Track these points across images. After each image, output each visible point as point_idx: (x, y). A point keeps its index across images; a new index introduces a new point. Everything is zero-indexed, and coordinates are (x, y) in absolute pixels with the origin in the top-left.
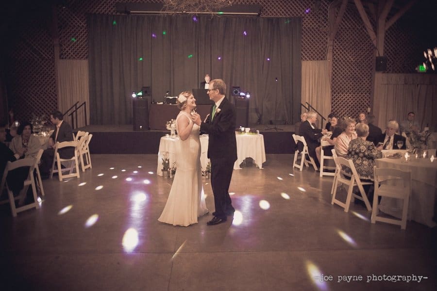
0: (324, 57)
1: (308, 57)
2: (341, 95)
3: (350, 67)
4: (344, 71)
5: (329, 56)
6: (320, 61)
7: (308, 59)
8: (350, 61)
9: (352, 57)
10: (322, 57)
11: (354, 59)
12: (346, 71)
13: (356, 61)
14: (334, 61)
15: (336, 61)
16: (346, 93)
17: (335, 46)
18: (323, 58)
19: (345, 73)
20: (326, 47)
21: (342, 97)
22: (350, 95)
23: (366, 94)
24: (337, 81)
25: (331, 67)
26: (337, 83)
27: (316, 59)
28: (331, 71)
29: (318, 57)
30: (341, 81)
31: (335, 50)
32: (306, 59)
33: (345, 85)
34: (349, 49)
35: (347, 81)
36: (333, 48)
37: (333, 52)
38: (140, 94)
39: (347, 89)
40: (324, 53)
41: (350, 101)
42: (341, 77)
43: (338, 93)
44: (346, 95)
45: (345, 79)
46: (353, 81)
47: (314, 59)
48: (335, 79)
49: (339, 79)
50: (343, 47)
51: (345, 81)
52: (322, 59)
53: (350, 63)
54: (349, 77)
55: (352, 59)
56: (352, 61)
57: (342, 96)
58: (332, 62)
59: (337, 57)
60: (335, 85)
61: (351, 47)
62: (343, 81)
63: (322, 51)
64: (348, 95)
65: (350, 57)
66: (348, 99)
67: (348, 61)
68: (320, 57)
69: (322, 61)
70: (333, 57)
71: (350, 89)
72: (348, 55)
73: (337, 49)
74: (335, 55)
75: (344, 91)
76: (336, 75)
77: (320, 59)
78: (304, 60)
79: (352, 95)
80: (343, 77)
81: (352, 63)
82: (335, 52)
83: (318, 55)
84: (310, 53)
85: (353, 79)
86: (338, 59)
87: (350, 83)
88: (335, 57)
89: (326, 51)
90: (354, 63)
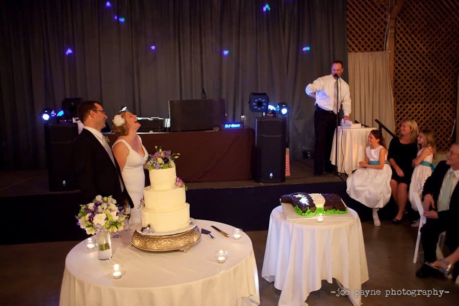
0: (381, 46)
1: (356, 46)
2: (407, 106)
3: (420, 62)
4: (411, 68)
5: (389, 44)
6: (376, 53)
7: (356, 49)
8: (420, 52)
9: (424, 46)
10: (378, 46)
11: (427, 49)
12: (414, 68)
13: (430, 52)
14: (397, 52)
15: (400, 52)
16: (416, 103)
17: (399, 29)
18: (381, 48)
19: (414, 71)
20: (385, 30)
21: (410, 109)
22: (422, 106)
23: (445, 102)
24: (402, 84)
25: (392, 62)
26: (402, 87)
27: (369, 49)
28: (393, 67)
29: (372, 46)
30: (408, 84)
31: (398, 35)
32: (353, 49)
33: (414, 90)
34: (419, 33)
35: (417, 84)
36: (396, 32)
37: (396, 38)
39: (416, 96)
40: (381, 40)
41: (422, 115)
42: (408, 77)
43: (404, 103)
44: (416, 106)
45: (414, 81)
46: (425, 84)
47: (365, 50)
48: (399, 81)
49: (405, 81)
50: (410, 29)
51: (414, 84)
52: (378, 50)
53: (421, 56)
54: (420, 77)
55: (424, 49)
56: (424, 52)
57: (410, 107)
58: (393, 53)
59: (401, 45)
60: (399, 90)
61: (422, 29)
62: (411, 84)
63: (378, 36)
64: (419, 106)
65: (421, 45)
66: (419, 112)
67: (418, 52)
68: (375, 46)
69: (379, 52)
70: (395, 45)
71: (422, 96)
72: (418, 42)
73: (401, 32)
74: (398, 42)
75: (413, 100)
76: (399, 74)
77: (375, 49)
78: (350, 52)
79: (425, 106)
80: (411, 78)
81: (424, 55)
82: (398, 38)
83: (372, 43)
84: (360, 39)
85: (426, 81)
86: (403, 49)
87: (422, 87)
88: (398, 45)
89: (384, 37)
90: (427, 55)
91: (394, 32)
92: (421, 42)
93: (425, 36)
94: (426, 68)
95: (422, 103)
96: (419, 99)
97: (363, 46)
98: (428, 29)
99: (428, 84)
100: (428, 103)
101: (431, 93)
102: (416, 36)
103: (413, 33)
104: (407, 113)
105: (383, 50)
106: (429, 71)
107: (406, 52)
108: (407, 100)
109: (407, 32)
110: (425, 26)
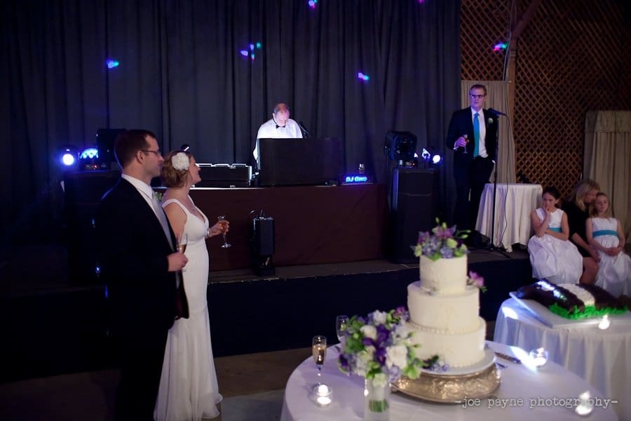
0: (499, 74)
1: (470, 71)
2: (528, 155)
3: (544, 97)
4: (534, 105)
5: (509, 71)
6: (494, 82)
7: (470, 76)
8: (544, 84)
9: (549, 77)
10: (496, 73)
11: (552, 81)
12: (537, 105)
13: (555, 85)
14: (519, 82)
15: (521, 83)
16: (538, 151)
17: (521, 52)
18: (499, 76)
19: (537, 110)
20: (504, 53)
21: (532, 159)
22: (545, 155)
23: (571, 151)
24: (523, 125)
25: (513, 96)
26: (523, 129)
27: (485, 77)
28: (513, 103)
29: (488, 72)
30: (530, 125)
31: (520, 61)
32: (466, 76)
33: (536, 134)
34: (543, 59)
35: (540, 126)
36: (517, 56)
37: (517, 65)
38: (92, 153)
39: (539, 142)
40: (500, 65)
41: (545, 168)
42: (530, 117)
43: (525, 151)
44: (538, 155)
45: (537, 122)
46: (549, 126)
47: (481, 77)
48: (520, 121)
50: (534, 54)
51: (536, 125)
52: (495, 79)
53: (545, 89)
54: (544, 117)
55: (548, 80)
56: (548, 85)
58: (514, 85)
59: (522, 74)
60: (519, 134)
61: (547, 55)
62: (533, 126)
63: (497, 60)
64: (542, 155)
65: (545, 76)
66: (542, 163)
67: (541, 84)
68: (492, 73)
69: (497, 82)
70: (516, 74)
71: (545, 143)
72: (543, 72)
73: (524, 57)
74: (519, 69)
75: (535, 146)
76: (520, 112)
77: (492, 77)
78: (463, 79)
79: (548, 155)
80: (533, 117)
81: (548, 89)
82: (520, 65)
83: (489, 68)
84: (474, 63)
85: (550, 122)
86: (525, 79)
87: (546, 130)
88: (519, 74)
89: (503, 61)
90: (552, 89)
91: (514, 55)
92: (546, 72)
93: (550, 63)
94: (551, 106)
95: (545, 151)
96: (542, 147)
97: (478, 72)
98: (554, 56)
99: (553, 127)
100: (552, 151)
101: (556, 139)
102: (540, 63)
103: (537, 59)
104: (528, 163)
105: (502, 79)
106: (554, 110)
107: (528, 83)
108: (528, 146)
109: (530, 58)
110: (551, 51)
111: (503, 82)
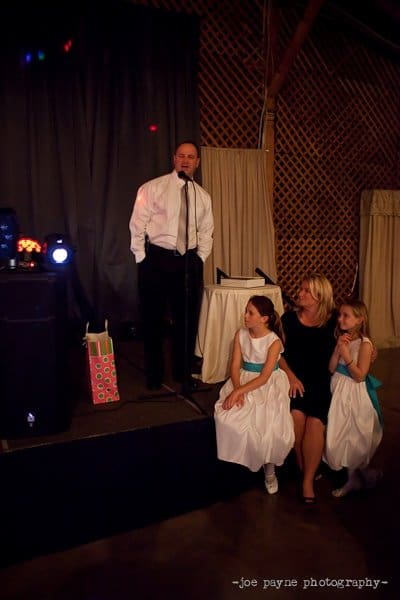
0: (254, 140)
1: (215, 136)
2: (293, 243)
4: (299, 181)
5: (266, 138)
6: (246, 150)
7: (215, 141)
8: (311, 155)
9: (316, 147)
10: (249, 140)
11: (320, 152)
12: (303, 181)
13: (324, 158)
14: (278, 152)
15: (282, 153)
16: (306, 238)
17: (281, 114)
18: (254, 144)
19: (303, 187)
20: (259, 113)
21: (297, 248)
22: (314, 243)
23: (345, 238)
25: (270, 171)
26: (285, 211)
27: (234, 143)
28: (272, 179)
29: (240, 138)
30: (294, 206)
31: (280, 125)
32: (210, 142)
33: (302, 216)
34: (309, 124)
35: (307, 207)
36: (276, 119)
37: (276, 130)
39: (306, 227)
40: (254, 129)
42: (294, 196)
43: (289, 238)
44: (306, 243)
45: (303, 202)
47: (230, 144)
48: (281, 200)
49: (290, 201)
50: (297, 117)
51: (302, 207)
52: (249, 146)
53: (312, 162)
54: (311, 197)
55: (316, 151)
56: (316, 157)
57: (297, 243)
58: (272, 156)
59: (283, 142)
60: (281, 216)
61: (313, 120)
62: (298, 207)
63: (250, 123)
64: (310, 243)
65: (312, 146)
66: (310, 253)
67: (307, 156)
68: (244, 139)
69: (251, 150)
70: (276, 141)
71: (314, 228)
72: (308, 139)
73: (284, 120)
74: (279, 136)
75: (301, 232)
76: (282, 190)
77: (244, 144)
78: (205, 145)
79: (318, 243)
80: (298, 196)
81: (316, 161)
82: (280, 130)
83: (240, 133)
84: (220, 124)
85: (319, 203)
86: (287, 148)
87: (314, 212)
88: (279, 141)
89: (258, 124)
90: (320, 162)
91: (272, 118)
92: (313, 141)
93: (318, 130)
94: (320, 182)
95: (314, 238)
96: (310, 232)
97: (225, 137)
98: (322, 122)
99: (323, 208)
100: (322, 238)
101: (326, 223)
102: (305, 129)
103: (301, 123)
104: (293, 253)
105: (257, 147)
106: (324, 188)
107: (291, 154)
108: (293, 232)
109: (293, 122)
110: (318, 115)
111: (258, 150)
